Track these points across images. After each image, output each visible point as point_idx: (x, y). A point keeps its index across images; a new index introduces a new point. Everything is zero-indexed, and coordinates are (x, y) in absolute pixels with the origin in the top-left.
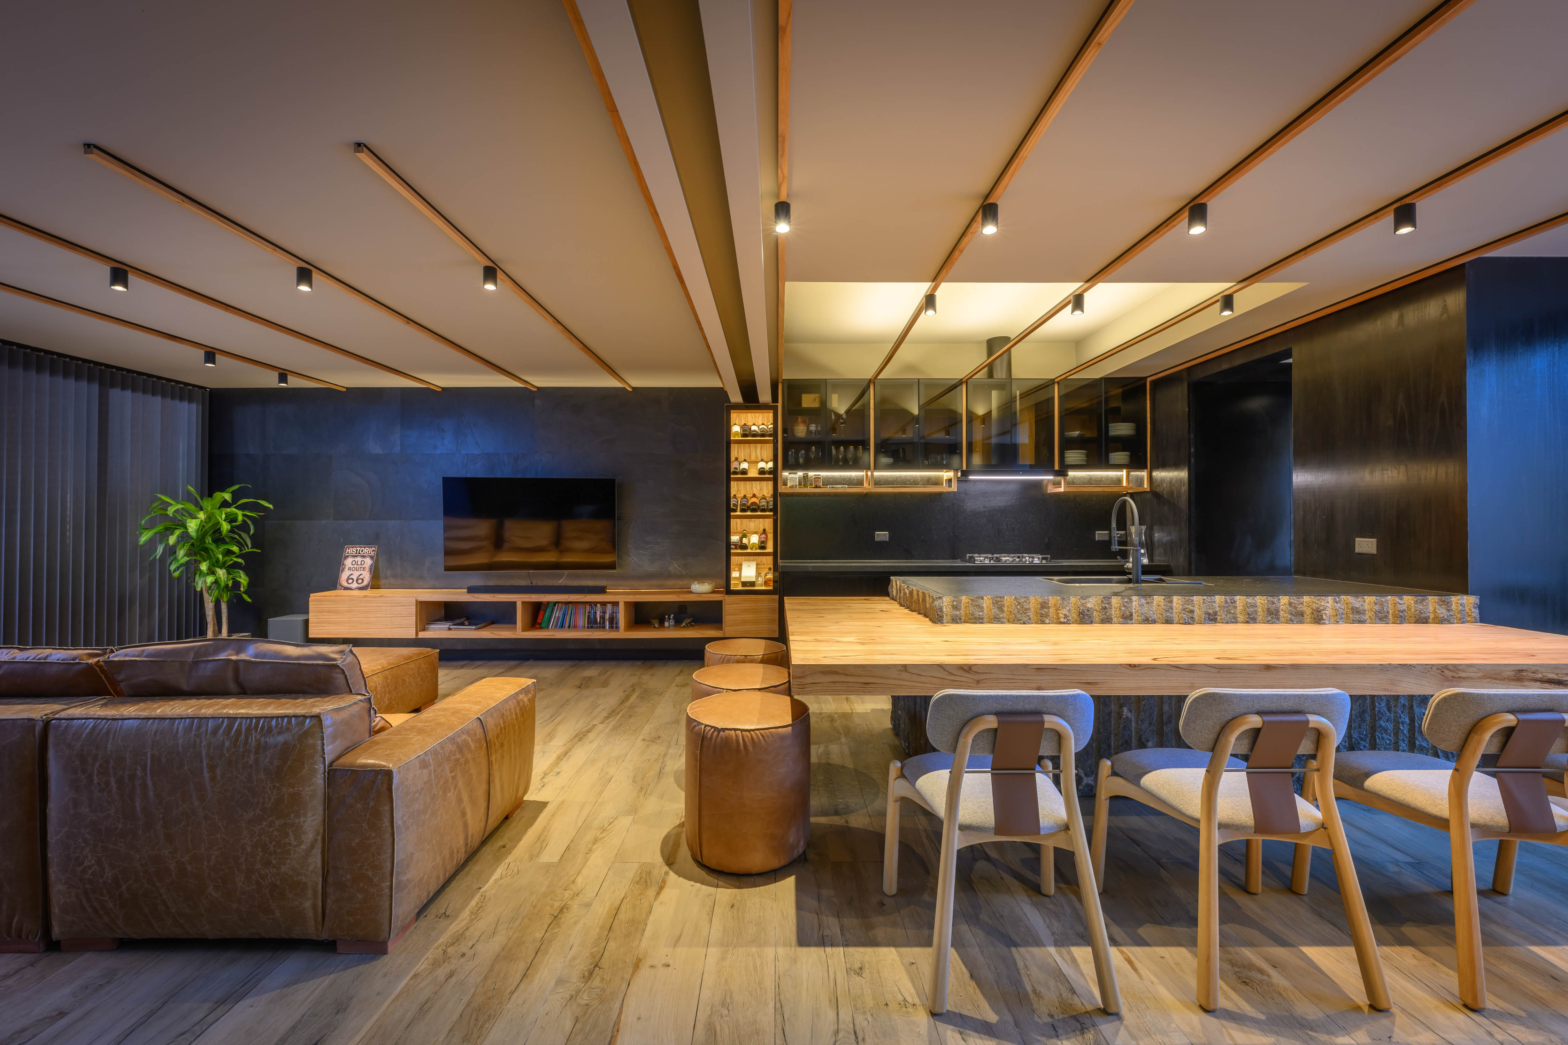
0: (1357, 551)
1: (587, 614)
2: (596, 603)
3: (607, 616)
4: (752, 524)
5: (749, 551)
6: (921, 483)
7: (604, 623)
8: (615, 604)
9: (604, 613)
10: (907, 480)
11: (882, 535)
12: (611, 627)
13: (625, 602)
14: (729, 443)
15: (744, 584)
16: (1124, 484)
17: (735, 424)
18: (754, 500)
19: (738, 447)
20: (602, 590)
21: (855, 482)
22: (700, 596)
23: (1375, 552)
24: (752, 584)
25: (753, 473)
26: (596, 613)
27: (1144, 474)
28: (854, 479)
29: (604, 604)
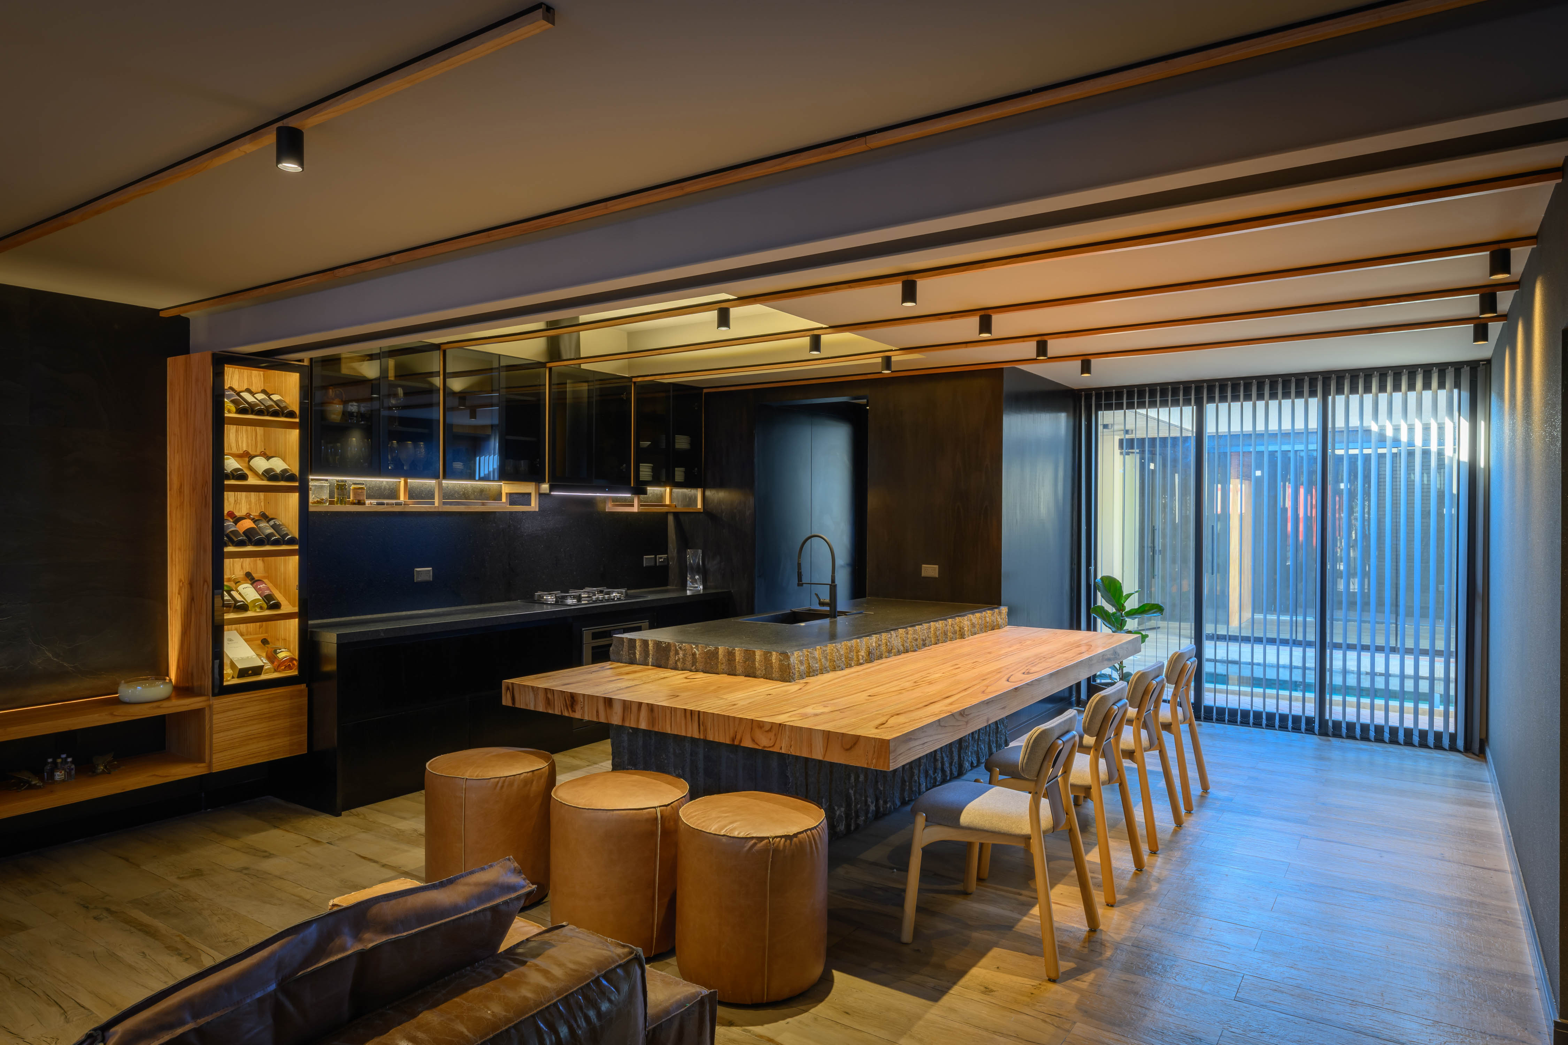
0: (923, 575)
5: (249, 614)
6: (472, 497)
10: (456, 492)
11: (424, 573)
15: (243, 673)
16: (667, 502)
19: (237, 431)
21: (386, 492)
22: (159, 707)
23: (937, 576)
24: (258, 670)
27: (699, 493)
28: (385, 489)
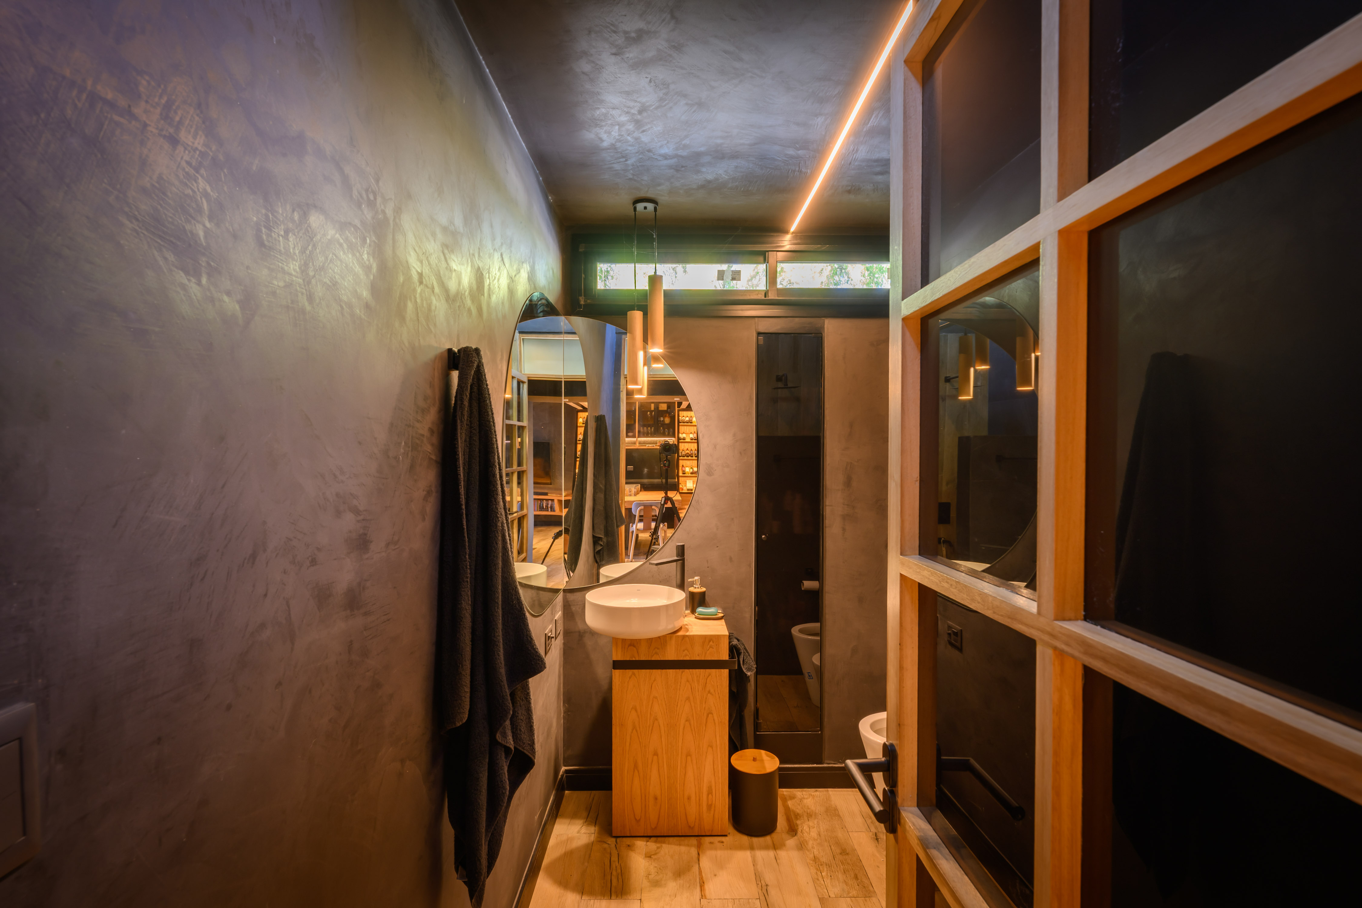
1: (539, 505)
2: (543, 500)
3: (549, 506)
4: (688, 463)
7: (548, 508)
8: (553, 500)
9: (548, 504)
12: (551, 511)
13: (558, 500)
14: (577, 427)
17: (581, 417)
18: (688, 451)
20: (546, 494)
25: (688, 440)
26: (543, 504)
29: (547, 500)
